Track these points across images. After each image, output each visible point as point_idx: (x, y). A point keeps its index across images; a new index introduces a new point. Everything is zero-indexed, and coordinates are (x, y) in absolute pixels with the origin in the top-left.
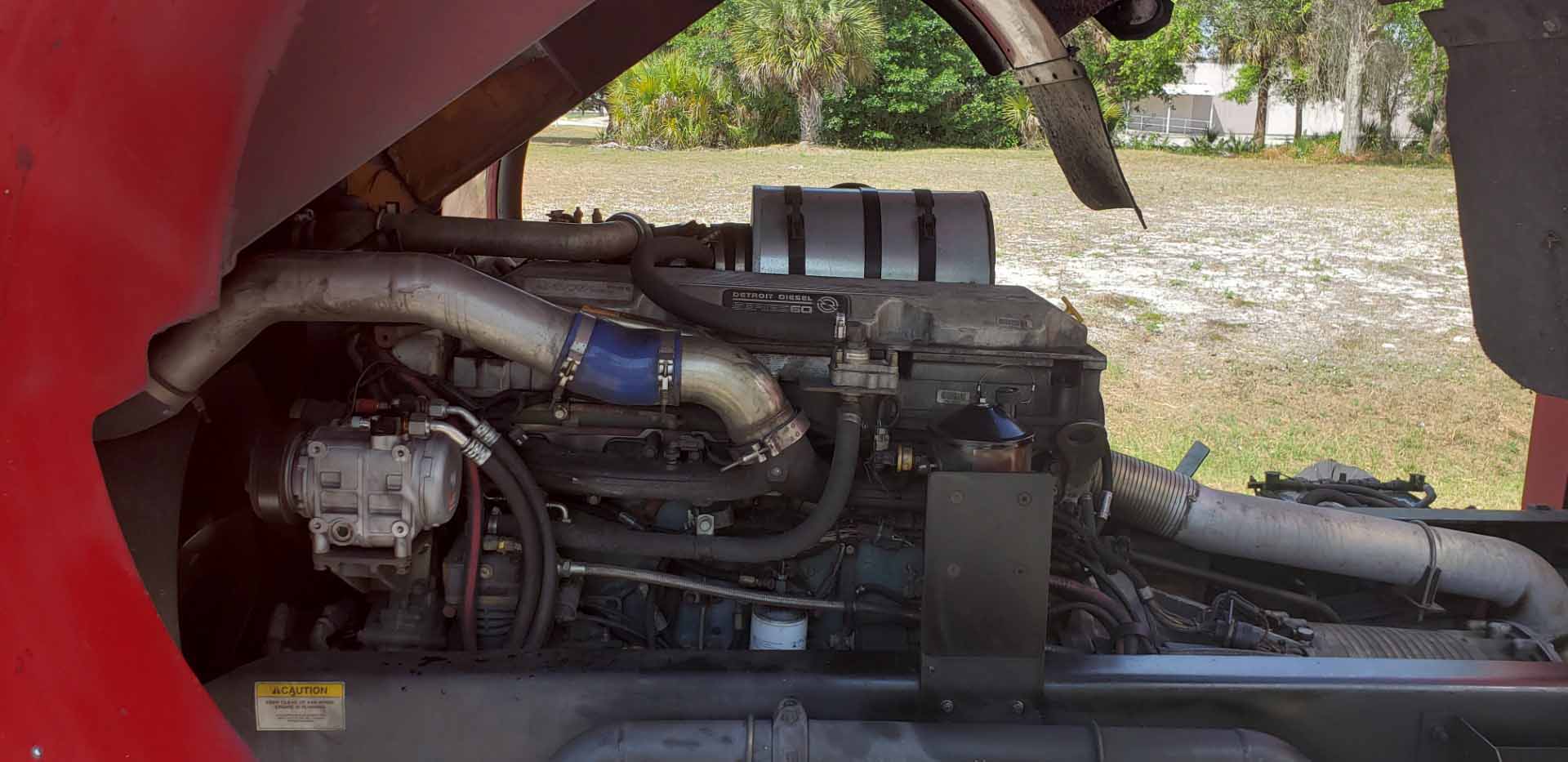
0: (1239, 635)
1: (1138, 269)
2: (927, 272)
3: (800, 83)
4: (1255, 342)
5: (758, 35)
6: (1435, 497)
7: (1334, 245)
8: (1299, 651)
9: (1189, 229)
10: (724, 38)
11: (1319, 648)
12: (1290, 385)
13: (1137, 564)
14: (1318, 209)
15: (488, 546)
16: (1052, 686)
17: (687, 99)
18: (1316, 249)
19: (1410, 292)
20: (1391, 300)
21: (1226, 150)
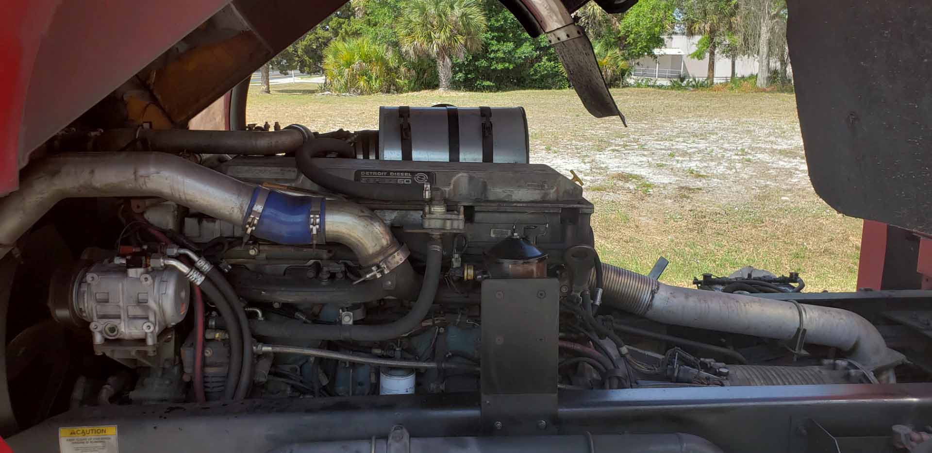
0: (681, 375)
1: (638, 157)
2: (488, 157)
3: (438, 54)
4: (707, 199)
5: (412, 25)
6: (804, 286)
7: (753, 140)
8: (719, 383)
9: (668, 134)
10: (392, 28)
11: (732, 380)
12: (727, 223)
13: (617, 331)
14: (744, 119)
15: (209, 336)
16: (564, 411)
17: (371, 64)
18: (742, 143)
19: (797, 167)
20: (786, 172)
21: (691, 86)
